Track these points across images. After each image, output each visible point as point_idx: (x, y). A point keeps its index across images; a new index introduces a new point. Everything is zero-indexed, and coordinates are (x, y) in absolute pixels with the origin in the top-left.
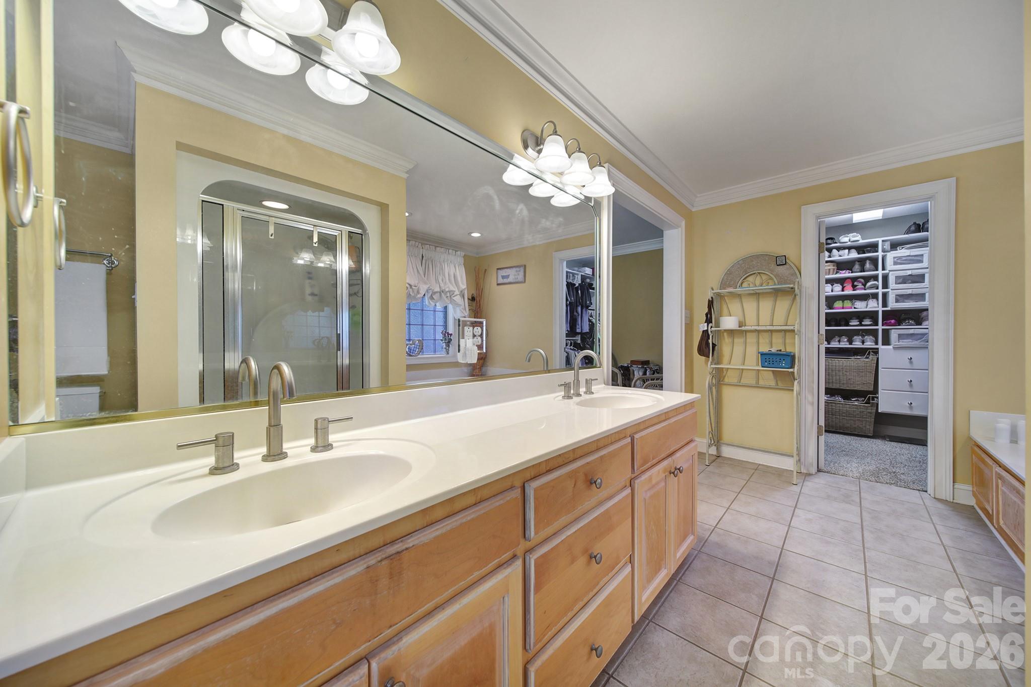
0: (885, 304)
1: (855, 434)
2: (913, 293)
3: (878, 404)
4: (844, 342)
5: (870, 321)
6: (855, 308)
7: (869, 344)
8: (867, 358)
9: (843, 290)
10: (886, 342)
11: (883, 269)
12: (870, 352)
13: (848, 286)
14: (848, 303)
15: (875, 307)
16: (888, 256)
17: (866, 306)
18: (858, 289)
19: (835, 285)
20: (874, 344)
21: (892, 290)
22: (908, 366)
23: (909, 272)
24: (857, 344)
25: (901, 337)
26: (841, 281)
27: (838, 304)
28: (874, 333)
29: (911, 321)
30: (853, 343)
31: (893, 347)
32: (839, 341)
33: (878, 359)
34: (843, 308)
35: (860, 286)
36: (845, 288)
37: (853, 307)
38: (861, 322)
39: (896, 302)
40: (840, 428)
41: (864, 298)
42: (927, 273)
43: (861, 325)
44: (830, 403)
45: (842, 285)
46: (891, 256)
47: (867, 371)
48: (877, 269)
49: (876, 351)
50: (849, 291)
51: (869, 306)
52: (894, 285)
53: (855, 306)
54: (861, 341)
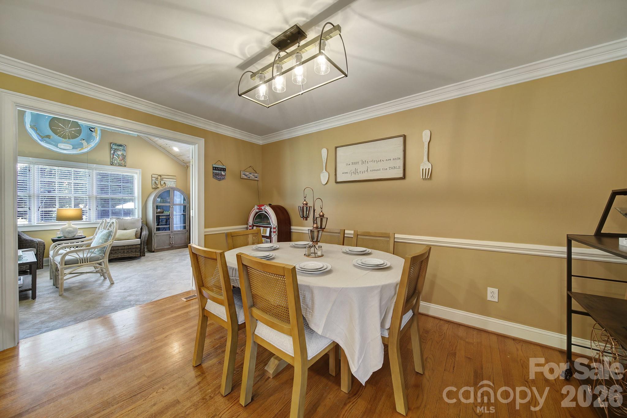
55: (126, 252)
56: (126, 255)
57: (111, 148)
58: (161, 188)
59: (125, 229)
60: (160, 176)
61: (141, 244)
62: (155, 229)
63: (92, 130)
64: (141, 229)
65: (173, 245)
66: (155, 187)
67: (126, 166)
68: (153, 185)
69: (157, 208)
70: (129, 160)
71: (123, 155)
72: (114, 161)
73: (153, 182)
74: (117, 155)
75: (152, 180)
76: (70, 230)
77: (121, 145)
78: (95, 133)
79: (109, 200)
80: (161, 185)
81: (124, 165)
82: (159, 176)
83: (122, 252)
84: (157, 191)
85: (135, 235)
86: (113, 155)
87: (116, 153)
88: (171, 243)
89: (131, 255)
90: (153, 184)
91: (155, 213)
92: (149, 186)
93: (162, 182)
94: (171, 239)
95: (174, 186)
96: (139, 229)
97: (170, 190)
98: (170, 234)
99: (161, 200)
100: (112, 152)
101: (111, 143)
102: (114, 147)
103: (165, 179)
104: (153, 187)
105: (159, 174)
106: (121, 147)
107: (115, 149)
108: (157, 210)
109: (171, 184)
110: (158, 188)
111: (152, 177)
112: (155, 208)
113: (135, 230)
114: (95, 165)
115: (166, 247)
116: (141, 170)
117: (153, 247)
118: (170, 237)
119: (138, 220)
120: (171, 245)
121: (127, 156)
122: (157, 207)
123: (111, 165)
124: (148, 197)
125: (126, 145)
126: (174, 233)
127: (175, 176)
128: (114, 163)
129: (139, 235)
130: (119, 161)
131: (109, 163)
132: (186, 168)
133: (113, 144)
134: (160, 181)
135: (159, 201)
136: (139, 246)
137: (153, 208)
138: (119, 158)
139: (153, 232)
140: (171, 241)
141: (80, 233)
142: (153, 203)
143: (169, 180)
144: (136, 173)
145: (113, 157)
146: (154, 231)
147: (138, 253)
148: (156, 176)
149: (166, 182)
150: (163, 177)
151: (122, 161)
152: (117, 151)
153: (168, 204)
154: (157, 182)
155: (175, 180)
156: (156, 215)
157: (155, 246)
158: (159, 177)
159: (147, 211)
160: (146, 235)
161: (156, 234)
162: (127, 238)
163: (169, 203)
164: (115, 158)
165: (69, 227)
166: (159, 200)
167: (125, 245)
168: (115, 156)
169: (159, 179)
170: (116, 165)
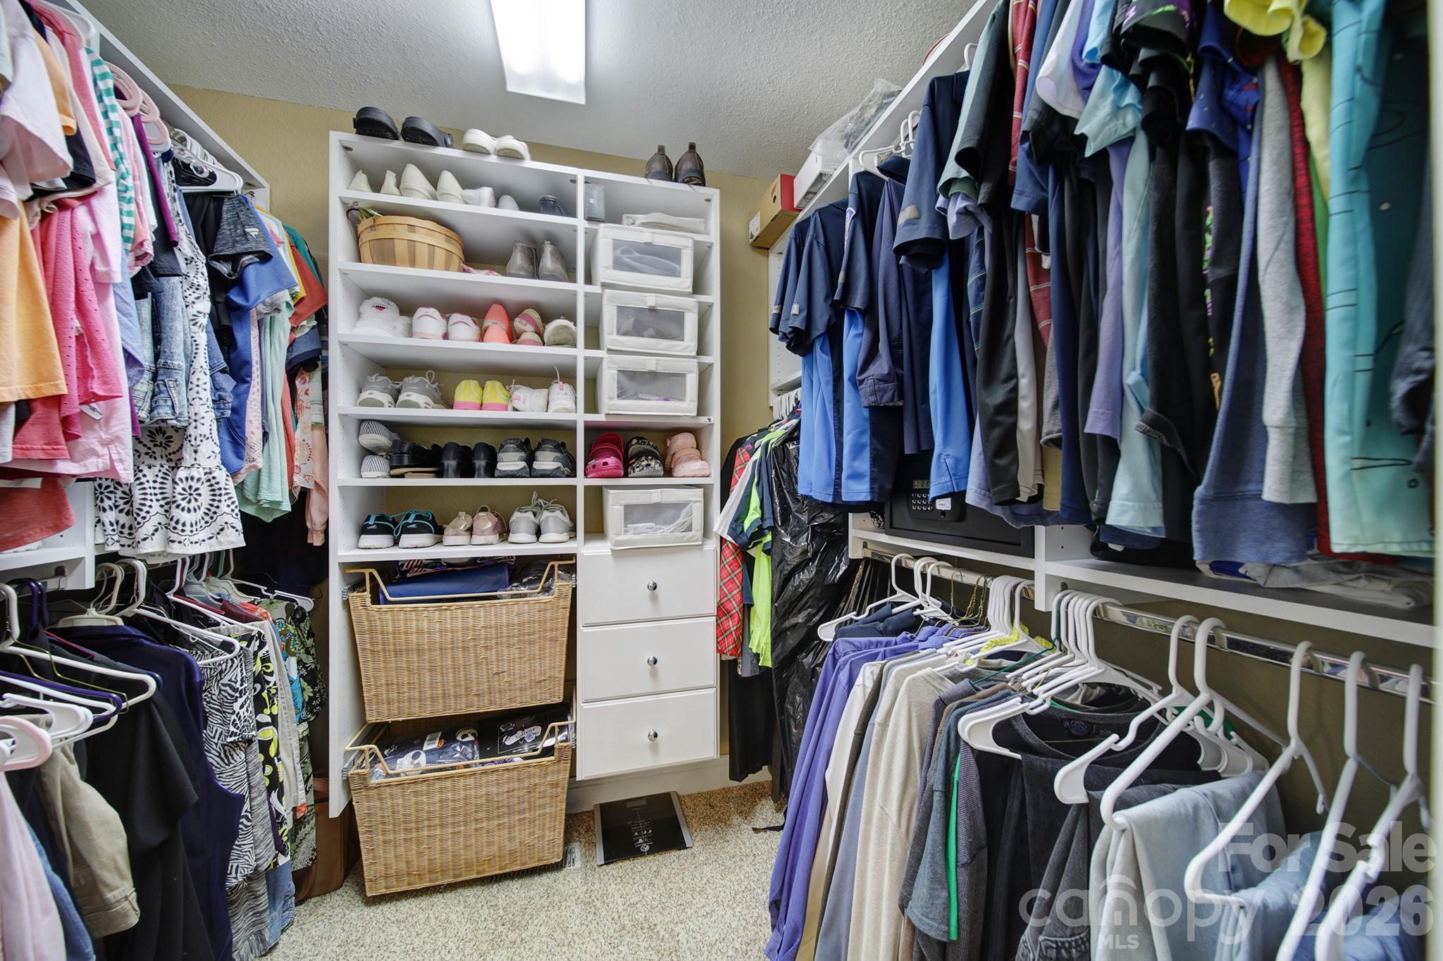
0: (592, 404)
1: (514, 873)
2: (660, 370)
3: (574, 751)
4: (483, 533)
5: (555, 460)
6: (515, 410)
7: (554, 542)
8: (547, 590)
9: (481, 338)
10: (596, 529)
11: (589, 279)
12: (553, 567)
13: (496, 326)
14: (495, 390)
15: (568, 411)
16: (600, 235)
17: (543, 403)
18: (524, 343)
19: (456, 317)
20: (565, 536)
21: (610, 351)
22: (646, 610)
23: (651, 300)
24: (521, 544)
25: (632, 513)
26: (477, 310)
27: (466, 392)
28: (564, 498)
29: (653, 463)
30: (512, 538)
31: (613, 551)
32: (470, 530)
33: (574, 590)
34: (481, 407)
35: (529, 334)
36: (487, 336)
37: (510, 408)
38: (530, 459)
39: (619, 396)
40: (469, 866)
41: (540, 377)
42: (689, 310)
43: (532, 473)
44: (439, 779)
45: (480, 324)
46: (607, 234)
47: (545, 638)
48: (572, 279)
49: (569, 564)
50: (497, 347)
51: (552, 406)
52: (615, 336)
53: (516, 404)
54: (532, 529)
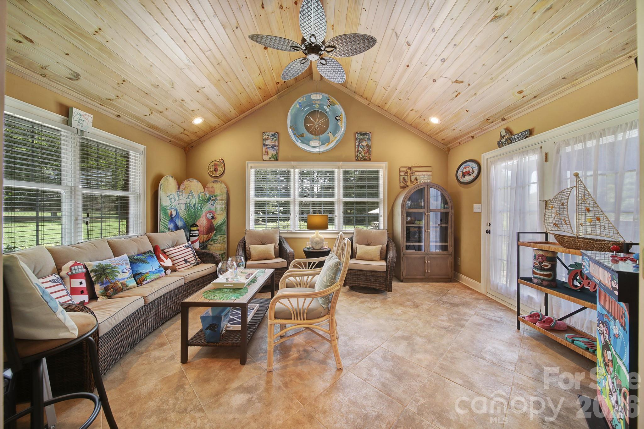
55: (368, 279)
56: (369, 285)
57: (356, 139)
58: (411, 186)
59: (369, 245)
60: (410, 168)
61: (386, 272)
62: (405, 248)
63: (338, 118)
64: (387, 246)
65: (429, 274)
66: (403, 185)
67: (371, 160)
68: (402, 183)
69: (407, 216)
70: (374, 151)
71: (368, 145)
72: (358, 156)
73: (402, 177)
74: (362, 147)
75: (400, 175)
76: (318, 241)
77: (365, 134)
78: (340, 122)
79: (353, 204)
80: (412, 182)
81: (369, 159)
82: (408, 169)
83: (364, 279)
84: (407, 190)
85: (379, 254)
86: (358, 147)
87: (361, 145)
88: (427, 271)
89: (375, 286)
90: (401, 181)
91: (405, 223)
92: (397, 183)
93: (413, 178)
94: (426, 265)
95: (429, 181)
96: (385, 246)
97: (425, 188)
98: (424, 257)
99: (411, 204)
100: (357, 143)
101: (356, 133)
102: (359, 138)
103: (416, 173)
104: (401, 186)
105: (410, 165)
106: (366, 136)
107: (360, 139)
108: (407, 219)
109: (424, 178)
110: (408, 186)
111: (400, 172)
112: (405, 215)
113: (379, 247)
114: (341, 162)
115: (418, 277)
116: (387, 162)
117: (401, 274)
118: (425, 262)
119: (382, 233)
120: (426, 275)
121: (371, 147)
122: (408, 214)
123: (356, 160)
124: (395, 200)
125: (371, 133)
126: (430, 255)
127: (431, 167)
128: (359, 158)
129: (384, 256)
130: (363, 154)
131: (354, 159)
132: (447, 152)
133: (358, 134)
134: (410, 177)
135: (409, 205)
136: (384, 275)
137: (402, 215)
138: (363, 150)
139: (401, 251)
140: (426, 268)
141: (326, 246)
142: (402, 208)
143: (421, 173)
144: (382, 168)
145: (358, 150)
146: (403, 250)
147: (384, 284)
148: (405, 169)
149: (418, 177)
150: (414, 169)
151: (367, 154)
152: (362, 142)
153: (421, 210)
154: (406, 177)
155: (430, 173)
156: (405, 225)
157: (404, 273)
158: (409, 171)
159: (394, 220)
160: (393, 257)
161: (406, 255)
162: (370, 257)
163: (424, 207)
164: (360, 151)
165: (317, 238)
166: (409, 203)
167: (368, 269)
168: (360, 149)
169: (409, 174)
170: (361, 160)
